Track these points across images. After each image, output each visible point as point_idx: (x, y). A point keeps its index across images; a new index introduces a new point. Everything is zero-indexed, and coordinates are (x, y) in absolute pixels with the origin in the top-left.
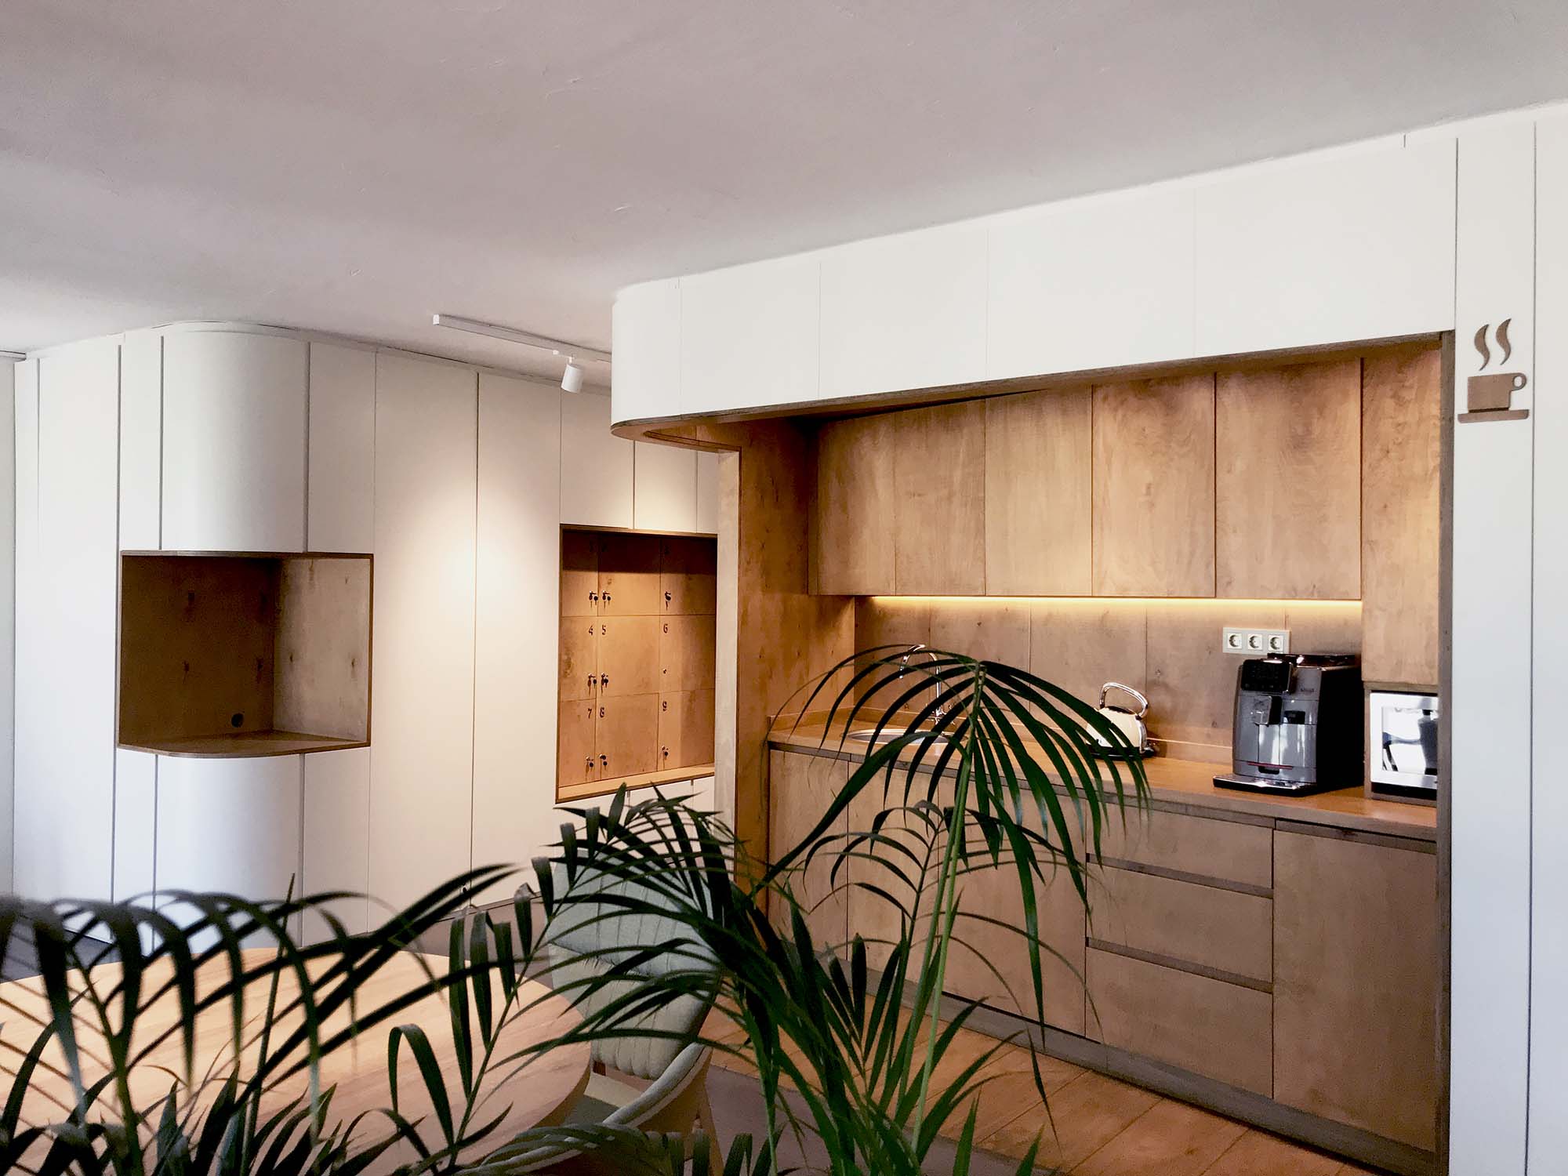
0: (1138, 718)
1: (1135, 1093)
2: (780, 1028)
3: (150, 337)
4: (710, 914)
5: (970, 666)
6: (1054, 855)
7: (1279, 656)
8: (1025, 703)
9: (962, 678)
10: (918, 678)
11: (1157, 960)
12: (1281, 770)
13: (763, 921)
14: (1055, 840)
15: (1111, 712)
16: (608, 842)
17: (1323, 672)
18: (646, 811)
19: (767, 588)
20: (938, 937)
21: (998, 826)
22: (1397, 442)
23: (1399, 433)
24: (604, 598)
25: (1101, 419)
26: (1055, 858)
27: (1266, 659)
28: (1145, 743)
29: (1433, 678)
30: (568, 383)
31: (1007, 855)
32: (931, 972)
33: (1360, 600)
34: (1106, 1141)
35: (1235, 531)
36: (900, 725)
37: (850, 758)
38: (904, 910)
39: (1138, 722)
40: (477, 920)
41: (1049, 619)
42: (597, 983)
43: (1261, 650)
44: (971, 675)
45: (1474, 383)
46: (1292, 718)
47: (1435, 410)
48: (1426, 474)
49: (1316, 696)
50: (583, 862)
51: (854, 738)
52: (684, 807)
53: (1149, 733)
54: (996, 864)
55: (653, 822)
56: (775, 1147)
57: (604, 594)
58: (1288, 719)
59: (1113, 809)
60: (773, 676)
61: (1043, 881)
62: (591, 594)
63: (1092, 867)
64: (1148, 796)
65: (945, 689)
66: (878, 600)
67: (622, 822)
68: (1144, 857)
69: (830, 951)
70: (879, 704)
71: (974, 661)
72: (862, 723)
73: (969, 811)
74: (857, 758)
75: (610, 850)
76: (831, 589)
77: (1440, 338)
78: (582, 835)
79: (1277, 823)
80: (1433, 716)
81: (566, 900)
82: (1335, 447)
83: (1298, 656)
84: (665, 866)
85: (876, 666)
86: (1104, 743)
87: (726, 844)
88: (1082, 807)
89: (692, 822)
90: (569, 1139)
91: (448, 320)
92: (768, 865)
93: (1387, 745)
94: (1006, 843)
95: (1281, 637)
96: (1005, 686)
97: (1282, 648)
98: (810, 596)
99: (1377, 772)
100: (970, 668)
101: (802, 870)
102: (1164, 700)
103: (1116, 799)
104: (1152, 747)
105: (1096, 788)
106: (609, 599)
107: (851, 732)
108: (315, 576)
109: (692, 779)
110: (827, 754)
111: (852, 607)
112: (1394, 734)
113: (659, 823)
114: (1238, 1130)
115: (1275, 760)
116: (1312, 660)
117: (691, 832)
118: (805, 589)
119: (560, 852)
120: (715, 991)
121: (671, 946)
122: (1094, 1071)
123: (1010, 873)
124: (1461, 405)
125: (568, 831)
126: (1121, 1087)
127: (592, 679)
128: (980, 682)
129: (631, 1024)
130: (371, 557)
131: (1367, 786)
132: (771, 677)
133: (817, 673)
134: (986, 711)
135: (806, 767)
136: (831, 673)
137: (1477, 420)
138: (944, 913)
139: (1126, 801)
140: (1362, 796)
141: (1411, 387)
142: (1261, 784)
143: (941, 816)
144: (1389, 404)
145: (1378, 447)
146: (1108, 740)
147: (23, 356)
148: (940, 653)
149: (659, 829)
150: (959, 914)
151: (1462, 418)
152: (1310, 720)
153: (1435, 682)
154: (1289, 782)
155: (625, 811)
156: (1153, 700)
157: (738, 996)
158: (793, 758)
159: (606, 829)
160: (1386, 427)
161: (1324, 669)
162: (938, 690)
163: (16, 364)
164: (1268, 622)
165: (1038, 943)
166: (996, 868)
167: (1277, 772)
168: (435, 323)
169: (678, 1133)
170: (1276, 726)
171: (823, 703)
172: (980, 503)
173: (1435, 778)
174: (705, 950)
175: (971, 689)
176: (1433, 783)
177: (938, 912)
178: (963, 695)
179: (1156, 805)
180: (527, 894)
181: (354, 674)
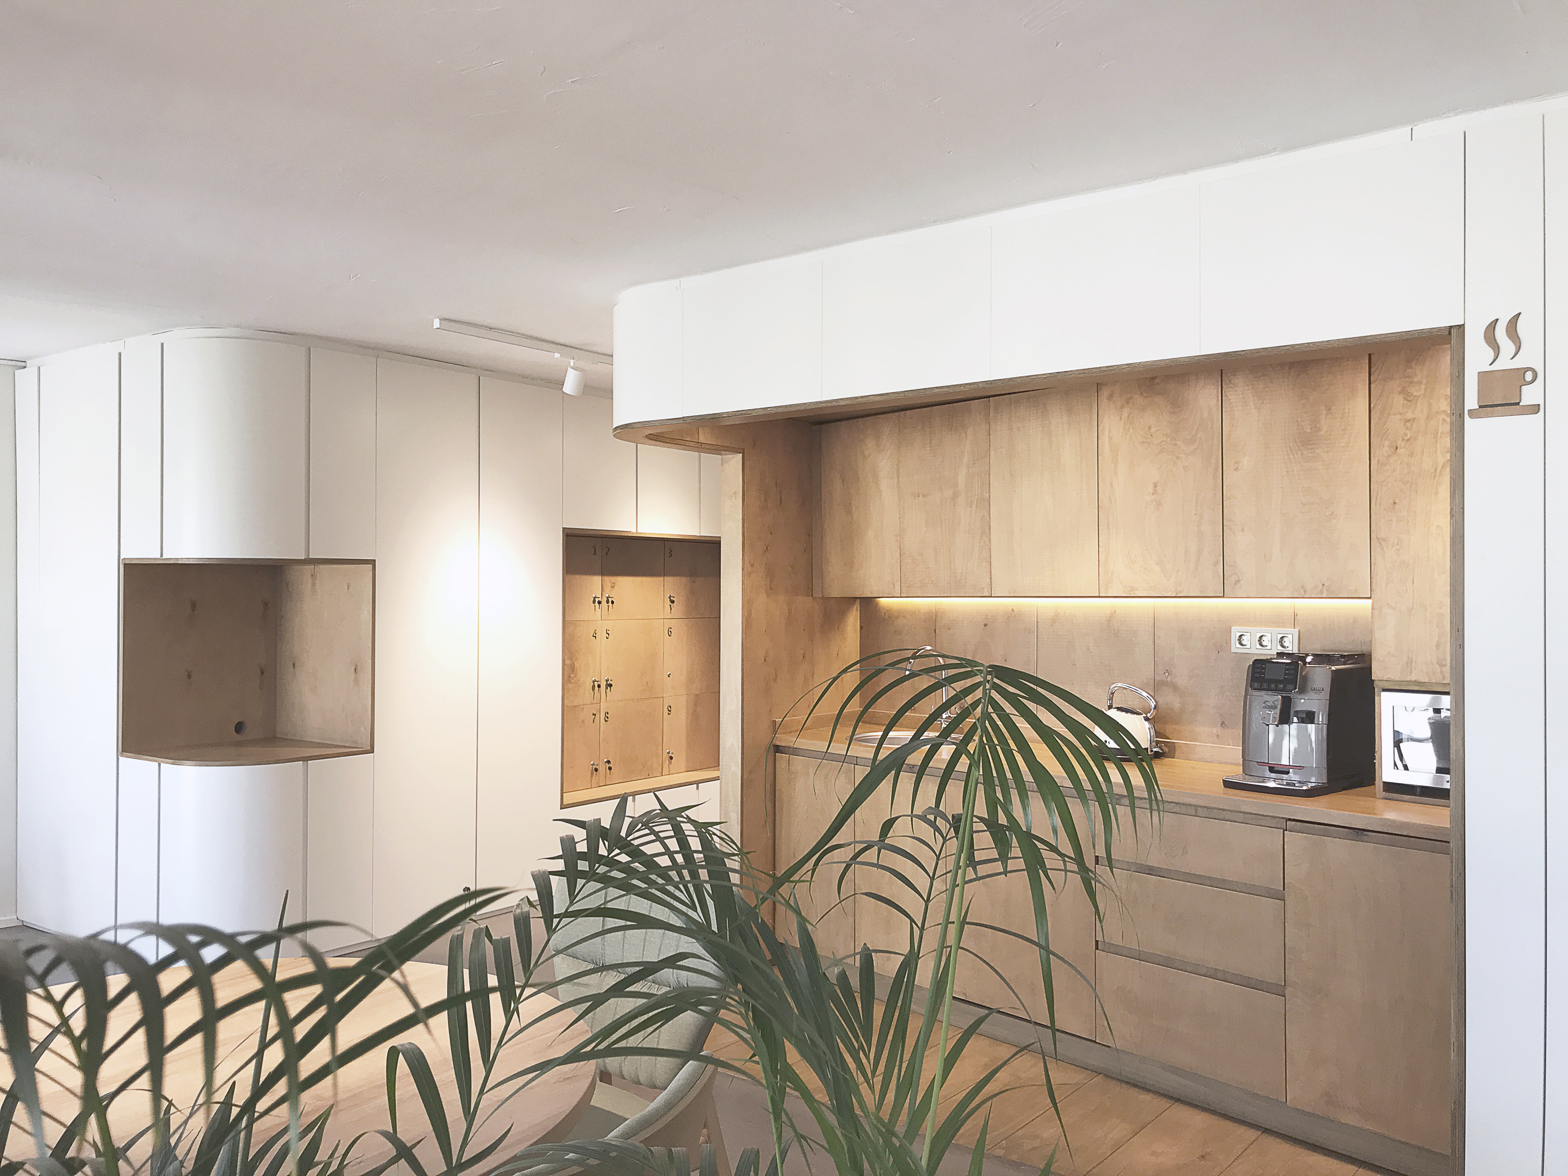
0: (1147, 719)
1: (1148, 1097)
2: (787, 1043)
3: (149, 344)
4: (715, 928)
5: (976, 670)
6: (1064, 861)
7: (1289, 655)
8: (1032, 706)
9: (969, 682)
10: (924, 682)
11: (1168, 962)
12: (1291, 770)
13: (769, 933)
14: (1066, 847)
15: (1119, 713)
16: (609, 855)
17: (1333, 671)
18: (648, 822)
19: (771, 590)
20: (947, 947)
21: (1007, 832)
22: (1406, 438)
23: (1407, 429)
24: (608, 602)
25: (1106, 416)
26: (1065, 865)
27: (1274, 659)
28: (1154, 744)
29: (1444, 676)
30: (569, 387)
31: (1017, 863)
32: (940, 983)
33: (1370, 598)
34: (1117, 1146)
35: (1243, 530)
36: (908, 727)
37: (856, 761)
38: (912, 920)
39: (1147, 723)
40: (477, 934)
41: (1056, 619)
42: (597, 1000)
43: (1271, 650)
44: (978, 679)
45: (1483, 377)
46: (1302, 719)
47: (1444, 406)
48: (1436, 470)
49: (1326, 695)
50: (583, 874)
51: (860, 741)
52: (688, 817)
53: (1158, 734)
54: (1006, 873)
55: (656, 834)
56: (782, 1163)
57: (607, 598)
58: (1298, 719)
59: (1123, 811)
60: (778, 680)
61: (1054, 889)
62: (594, 598)
63: (1102, 870)
64: (1159, 798)
65: (952, 693)
66: (883, 601)
67: (623, 834)
68: (1154, 861)
69: (837, 962)
70: (886, 708)
71: (982, 665)
72: (868, 725)
73: (977, 817)
74: (863, 762)
75: (612, 863)
76: (835, 592)
77: (1450, 333)
78: (582, 847)
79: (1288, 824)
80: (1444, 714)
81: (567, 914)
82: (1342, 445)
83: (1307, 655)
84: (669, 880)
85: (882, 671)
86: (1112, 744)
87: (729, 855)
88: (1092, 809)
89: (695, 834)
90: (571, 1155)
91: (446, 324)
92: (773, 876)
93: (1397, 742)
94: (1016, 851)
95: (1290, 636)
96: (1011, 689)
97: (1291, 646)
98: (814, 598)
99: (1389, 773)
100: (978, 673)
101: (807, 881)
102: (1170, 700)
103: (1126, 801)
104: (1160, 748)
105: (1105, 790)
106: (613, 602)
107: (858, 734)
108: (317, 582)
109: (697, 783)
110: (835, 758)
111: (857, 610)
112: (1405, 732)
113: (662, 835)
114: (1252, 1134)
115: (1285, 761)
116: (1322, 659)
117: (695, 844)
118: (810, 591)
119: (560, 865)
120: (718, 1006)
121: (672, 962)
122: (1106, 1076)
123: (1020, 882)
124: (1471, 401)
125: (568, 843)
126: (1133, 1092)
127: (596, 684)
128: (988, 686)
129: (632, 1042)
130: (373, 562)
131: (1379, 785)
132: (775, 680)
133: (821, 678)
134: (994, 716)
135: (812, 772)
136: (835, 679)
137: (1487, 416)
138: (953, 923)
139: (1138, 803)
140: (1374, 796)
141: (1420, 383)
142: (1272, 784)
143: (950, 824)
144: (1398, 400)
145: (1387, 443)
146: (1116, 742)
147: (23, 364)
148: (947, 657)
149: (662, 841)
150: (969, 923)
151: (1473, 414)
152: (1321, 720)
153: (1447, 681)
154: (1300, 782)
155: (627, 821)
156: (1161, 700)
157: (743, 1011)
158: (798, 761)
159: (607, 841)
160: (1395, 423)
161: (1333, 668)
162: (945, 694)
163: (16, 372)
164: (1276, 620)
165: (1049, 952)
166: (1006, 876)
167: (1288, 773)
168: (435, 327)
169: (684, 1149)
170: (1286, 726)
171: (829, 707)
172: (985, 503)
173: (1448, 777)
174: (710, 966)
175: (979, 693)
176: (1446, 782)
177: (948, 922)
178: (969, 699)
179: (1168, 807)
180: (526, 908)
181: (356, 681)
